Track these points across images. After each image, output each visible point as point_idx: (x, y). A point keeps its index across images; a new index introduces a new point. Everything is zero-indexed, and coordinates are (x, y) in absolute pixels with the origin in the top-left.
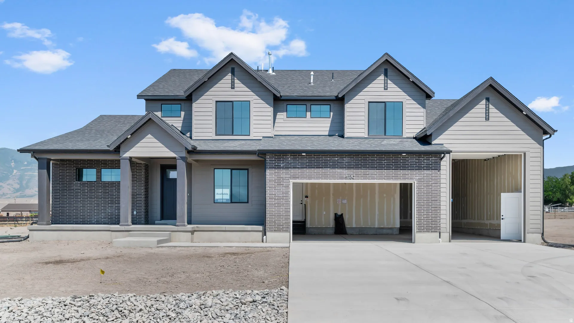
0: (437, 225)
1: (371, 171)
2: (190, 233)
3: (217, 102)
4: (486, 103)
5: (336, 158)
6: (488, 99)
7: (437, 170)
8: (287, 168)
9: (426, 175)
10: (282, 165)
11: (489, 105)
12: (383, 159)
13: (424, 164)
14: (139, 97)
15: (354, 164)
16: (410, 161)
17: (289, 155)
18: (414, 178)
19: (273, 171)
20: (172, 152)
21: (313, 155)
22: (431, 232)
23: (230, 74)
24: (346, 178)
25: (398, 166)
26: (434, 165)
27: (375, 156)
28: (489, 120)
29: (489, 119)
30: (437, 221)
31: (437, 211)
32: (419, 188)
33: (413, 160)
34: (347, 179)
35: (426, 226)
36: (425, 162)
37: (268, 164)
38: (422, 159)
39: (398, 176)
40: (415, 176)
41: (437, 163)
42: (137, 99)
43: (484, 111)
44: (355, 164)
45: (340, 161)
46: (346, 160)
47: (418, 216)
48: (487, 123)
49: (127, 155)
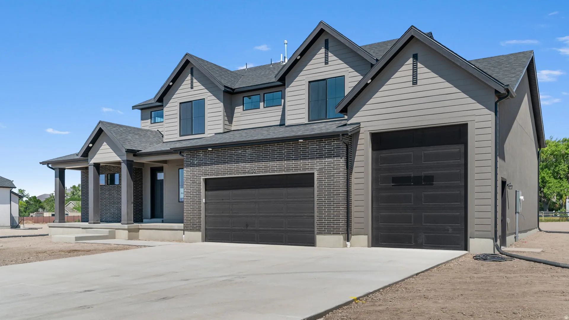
0: (340, 225)
1: (271, 163)
2: (127, 231)
3: (180, 103)
4: (413, 61)
5: (240, 151)
6: (415, 57)
7: (340, 156)
8: (199, 165)
9: (328, 163)
10: (195, 162)
11: (417, 63)
12: (283, 148)
13: (325, 151)
14: (134, 107)
15: (255, 156)
16: (311, 148)
17: (200, 152)
18: (315, 168)
19: (189, 169)
20: (118, 157)
21: (220, 149)
22: (333, 233)
23: (190, 75)
24: (248, 172)
25: (298, 155)
26: (336, 150)
27: (275, 145)
28: (417, 84)
29: (417, 82)
30: (340, 220)
31: (340, 208)
32: (320, 180)
33: (313, 146)
34: (249, 174)
35: (327, 227)
36: (327, 147)
37: (185, 162)
38: (323, 145)
39: (298, 167)
40: (316, 166)
41: (340, 147)
42: (132, 109)
43: (411, 72)
44: (257, 156)
45: (243, 154)
46: (249, 151)
47: (319, 214)
48: (416, 88)
49: (93, 161)
